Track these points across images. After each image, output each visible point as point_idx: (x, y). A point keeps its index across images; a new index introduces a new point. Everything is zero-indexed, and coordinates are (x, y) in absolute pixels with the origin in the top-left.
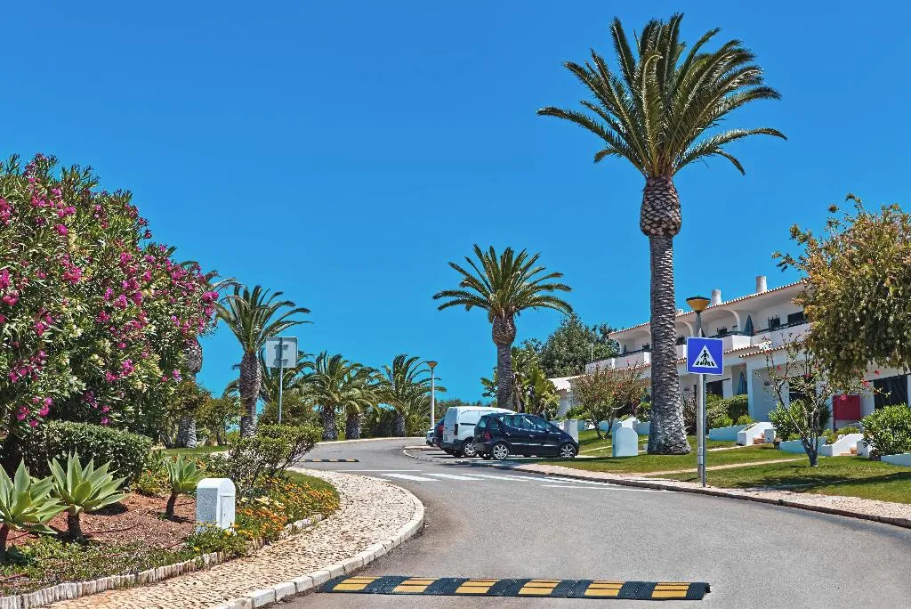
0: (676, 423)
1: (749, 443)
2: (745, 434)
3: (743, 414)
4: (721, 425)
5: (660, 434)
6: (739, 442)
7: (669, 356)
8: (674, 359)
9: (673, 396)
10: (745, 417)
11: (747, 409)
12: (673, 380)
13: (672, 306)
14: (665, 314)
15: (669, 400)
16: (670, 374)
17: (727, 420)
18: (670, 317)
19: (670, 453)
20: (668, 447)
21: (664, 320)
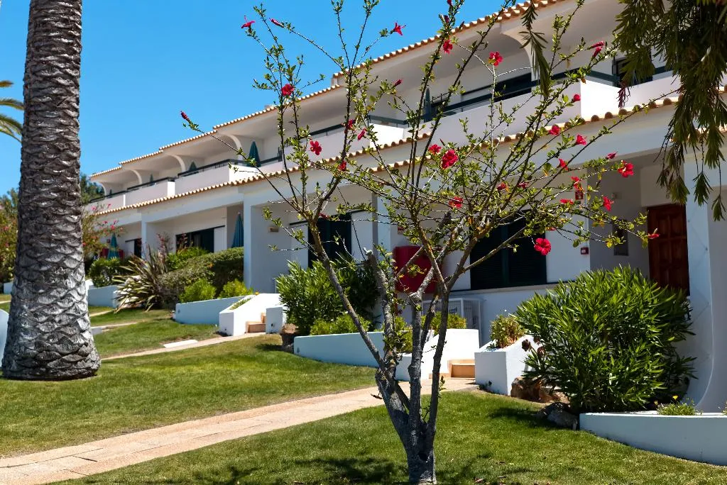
0: (67, 305)
1: (239, 332)
2: (232, 314)
3: (232, 279)
4: (196, 296)
5: (26, 331)
6: (221, 329)
7: (58, 151)
8: (70, 158)
9: (62, 242)
10: (236, 284)
11: (242, 268)
12: (64, 207)
13: (73, 37)
14: (55, 53)
15: (52, 252)
16: (58, 190)
17: (208, 288)
18: (67, 60)
19: (47, 376)
20: (43, 363)
21: (51, 67)
